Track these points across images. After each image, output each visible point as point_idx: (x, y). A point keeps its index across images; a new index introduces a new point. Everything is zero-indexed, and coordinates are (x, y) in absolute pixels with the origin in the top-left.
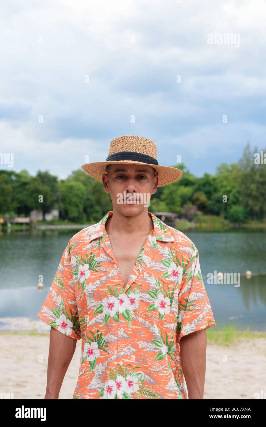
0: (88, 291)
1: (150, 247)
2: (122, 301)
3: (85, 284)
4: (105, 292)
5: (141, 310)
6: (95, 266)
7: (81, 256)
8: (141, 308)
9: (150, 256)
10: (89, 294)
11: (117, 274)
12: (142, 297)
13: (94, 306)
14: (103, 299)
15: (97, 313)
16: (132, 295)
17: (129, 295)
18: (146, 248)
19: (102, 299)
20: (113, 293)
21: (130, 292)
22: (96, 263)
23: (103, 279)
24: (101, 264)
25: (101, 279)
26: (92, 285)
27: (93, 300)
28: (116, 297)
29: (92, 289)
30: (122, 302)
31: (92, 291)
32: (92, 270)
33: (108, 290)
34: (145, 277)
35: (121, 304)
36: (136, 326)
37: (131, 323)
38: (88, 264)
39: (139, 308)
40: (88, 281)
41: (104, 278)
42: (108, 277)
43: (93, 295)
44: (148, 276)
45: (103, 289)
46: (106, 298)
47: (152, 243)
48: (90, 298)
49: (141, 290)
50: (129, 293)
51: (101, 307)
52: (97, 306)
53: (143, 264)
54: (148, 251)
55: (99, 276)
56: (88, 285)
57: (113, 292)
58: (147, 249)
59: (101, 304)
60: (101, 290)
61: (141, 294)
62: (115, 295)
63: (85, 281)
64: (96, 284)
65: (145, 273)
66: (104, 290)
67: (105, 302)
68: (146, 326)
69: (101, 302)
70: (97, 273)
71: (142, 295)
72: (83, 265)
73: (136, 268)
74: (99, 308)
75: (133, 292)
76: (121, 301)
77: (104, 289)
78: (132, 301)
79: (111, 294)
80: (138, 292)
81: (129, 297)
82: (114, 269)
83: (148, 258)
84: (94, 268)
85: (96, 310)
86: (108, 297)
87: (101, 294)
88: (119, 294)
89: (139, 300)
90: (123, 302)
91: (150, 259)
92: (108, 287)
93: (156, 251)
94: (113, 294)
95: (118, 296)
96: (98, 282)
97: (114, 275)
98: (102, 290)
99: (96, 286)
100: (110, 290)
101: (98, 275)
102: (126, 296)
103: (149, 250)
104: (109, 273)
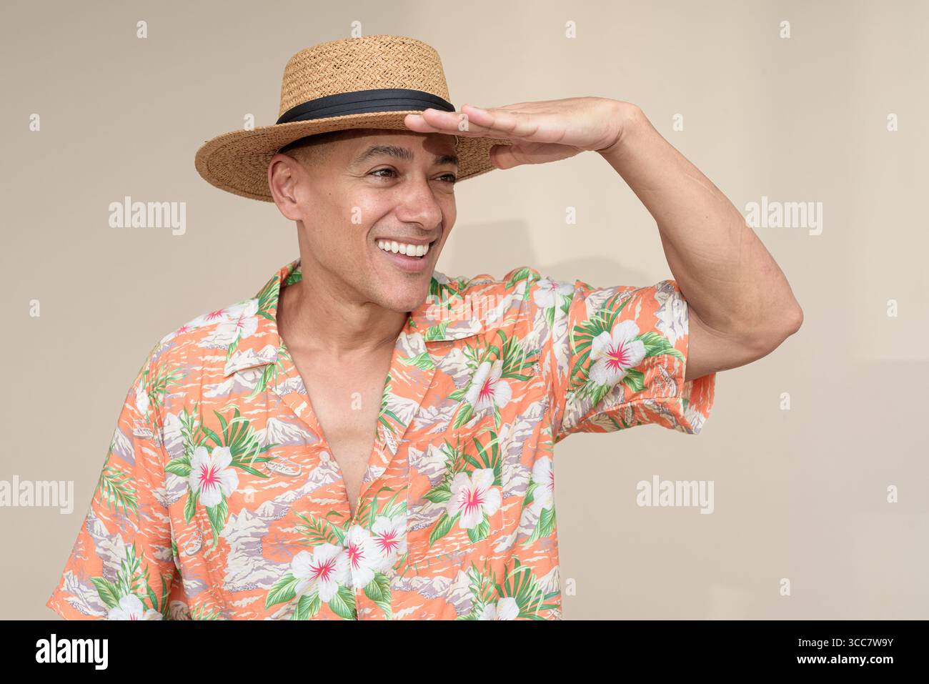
0: (240, 537)
1: (408, 369)
2: (357, 552)
3: (226, 514)
4: (299, 534)
5: (417, 555)
6: (254, 457)
7: (201, 418)
8: (416, 550)
9: (414, 398)
10: (243, 544)
11: (329, 480)
12: (414, 519)
13: (267, 581)
14: (295, 557)
15: (274, 603)
16: (382, 525)
17: (375, 528)
18: (397, 374)
19: (292, 557)
20: (323, 536)
21: (376, 518)
22: (258, 449)
23: (286, 500)
24: (274, 454)
25: (279, 498)
26: (250, 516)
27: (263, 562)
28: (336, 545)
29: (254, 530)
30: (356, 556)
31: (253, 535)
32: (245, 468)
33: (307, 529)
34: (413, 460)
35: (354, 561)
36: (405, 608)
37: (389, 607)
38: (228, 449)
39: (409, 551)
40: (234, 503)
41: (290, 496)
42: (302, 492)
43: (259, 546)
44: (420, 453)
45: (289, 530)
46: (304, 553)
47: (412, 355)
48: (250, 554)
49: (405, 501)
50: (373, 522)
51: (287, 583)
52: (276, 580)
53: (397, 426)
54: (405, 380)
55: (271, 488)
56: (236, 519)
57: (324, 531)
58: (401, 377)
59: (289, 571)
60: (285, 531)
61: (409, 512)
62: (334, 539)
63: (225, 505)
64: (263, 516)
65: (411, 449)
66: (295, 532)
67: (302, 565)
68: (436, 592)
69: (290, 568)
70: (262, 481)
71: (413, 513)
72: (210, 450)
73: (380, 444)
74: (283, 585)
75: (386, 516)
76: (353, 553)
77: (293, 529)
78: (387, 541)
79: (321, 539)
80: (399, 509)
81: (376, 532)
82: (320, 464)
83: (408, 405)
84: (251, 465)
85: (273, 594)
86: (310, 549)
87: (288, 542)
88: (344, 533)
89: (406, 531)
90: (360, 555)
91: (416, 405)
92: (306, 519)
93: (429, 377)
94: (326, 536)
95: (342, 538)
96: (268, 507)
97: (320, 484)
98: (288, 532)
99: (264, 522)
100: (315, 529)
101: (266, 488)
102: (367, 533)
103: (408, 380)
104: (305, 480)
